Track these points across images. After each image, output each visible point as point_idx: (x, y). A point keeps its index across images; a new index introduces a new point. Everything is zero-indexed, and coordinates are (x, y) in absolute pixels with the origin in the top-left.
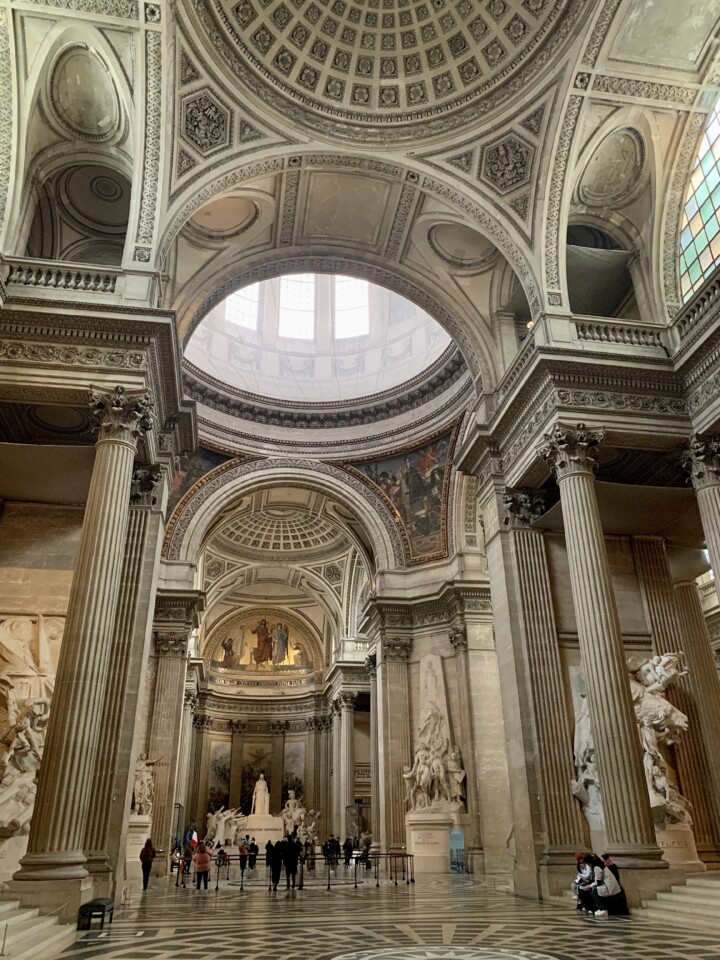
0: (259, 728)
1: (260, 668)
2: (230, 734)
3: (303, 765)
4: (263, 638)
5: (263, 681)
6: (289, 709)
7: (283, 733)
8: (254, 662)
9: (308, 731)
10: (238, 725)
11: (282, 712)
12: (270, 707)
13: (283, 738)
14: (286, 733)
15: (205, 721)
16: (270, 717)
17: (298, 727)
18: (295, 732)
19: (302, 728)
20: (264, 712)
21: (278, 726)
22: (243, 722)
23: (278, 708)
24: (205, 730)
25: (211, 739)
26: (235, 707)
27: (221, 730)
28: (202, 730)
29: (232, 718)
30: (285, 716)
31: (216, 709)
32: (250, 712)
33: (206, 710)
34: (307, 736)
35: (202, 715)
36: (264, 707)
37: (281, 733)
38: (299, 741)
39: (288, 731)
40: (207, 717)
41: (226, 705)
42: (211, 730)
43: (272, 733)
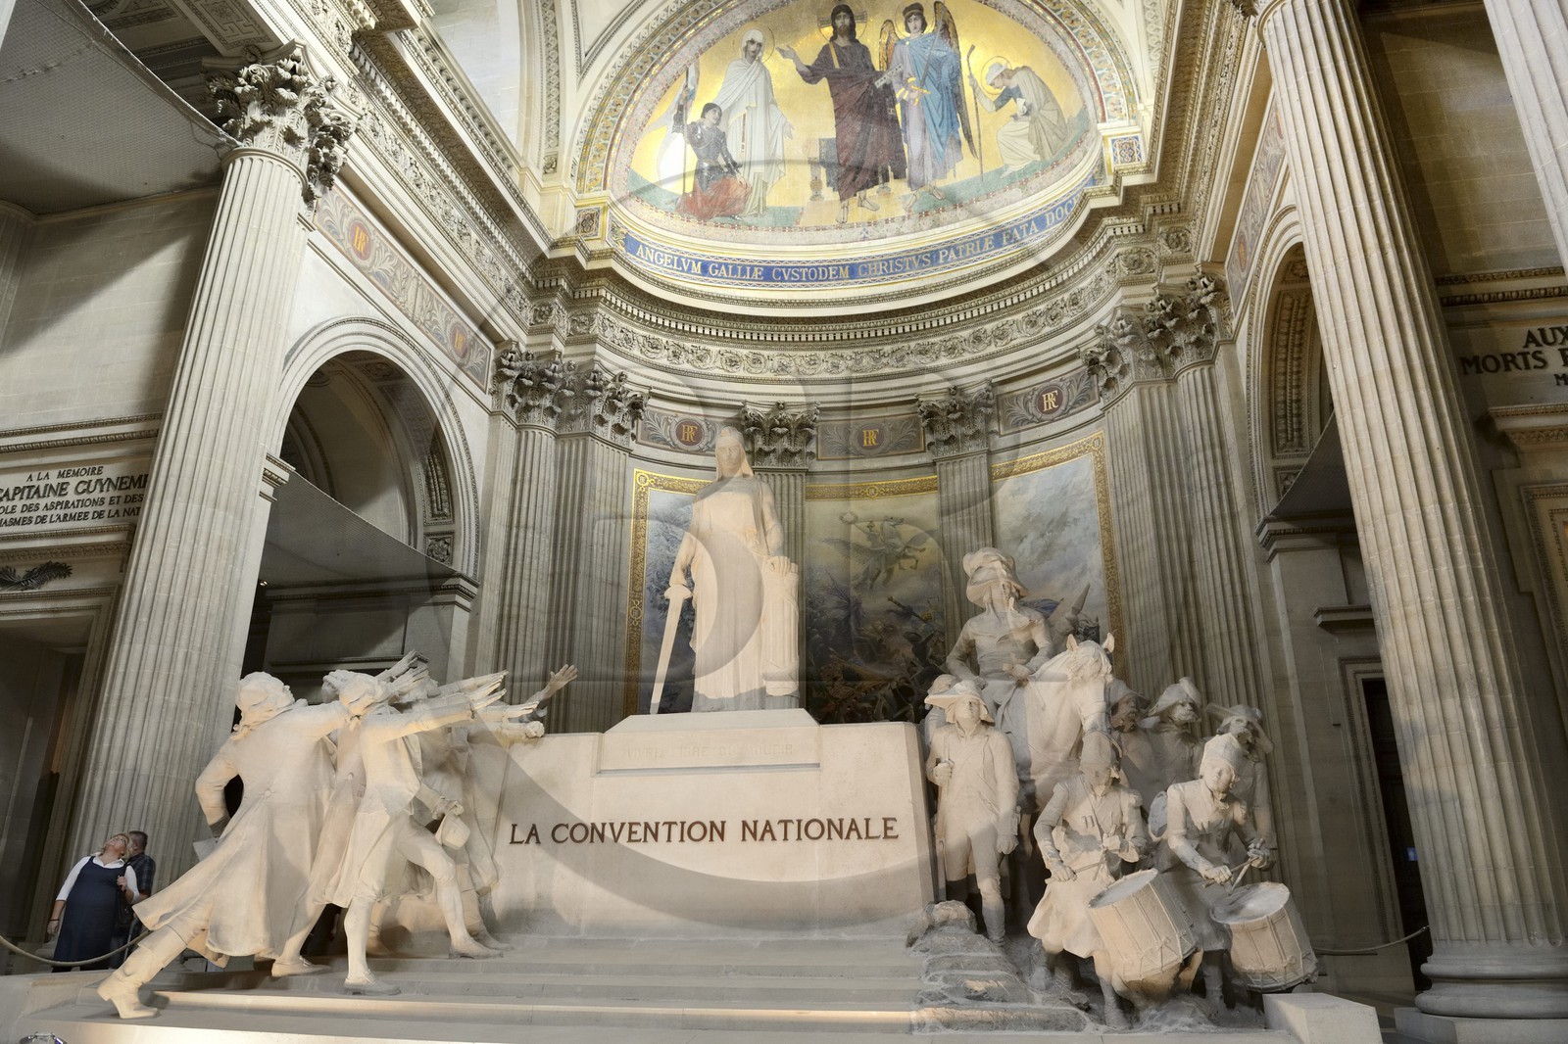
0: (871, 439)
1: (858, 214)
3: (1095, 558)
4: (857, 92)
5: (872, 260)
6: (1000, 335)
7: (984, 436)
8: (830, 194)
9: (1101, 395)
10: (775, 426)
11: (967, 356)
12: (913, 344)
13: (984, 461)
14: (998, 433)
15: (595, 388)
16: (920, 385)
17: (1050, 400)
18: (1041, 422)
19: (1076, 393)
20: (887, 370)
21: (955, 412)
22: (794, 415)
23: (949, 344)
24: (600, 431)
25: (640, 474)
26: (756, 361)
27: (696, 448)
28: (580, 426)
29: (745, 402)
30: (983, 366)
31: (664, 362)
32: (827, 376)
33: (599, 348)
34: (1102, 416)
35: (581, 366)
36: (887, 348)
37: (973, 437)
38: (1065, 455)
39: (1006, 427)
40: (610, 378)
41: (714, 349)
42: (634, 437)
43: (932, 447)
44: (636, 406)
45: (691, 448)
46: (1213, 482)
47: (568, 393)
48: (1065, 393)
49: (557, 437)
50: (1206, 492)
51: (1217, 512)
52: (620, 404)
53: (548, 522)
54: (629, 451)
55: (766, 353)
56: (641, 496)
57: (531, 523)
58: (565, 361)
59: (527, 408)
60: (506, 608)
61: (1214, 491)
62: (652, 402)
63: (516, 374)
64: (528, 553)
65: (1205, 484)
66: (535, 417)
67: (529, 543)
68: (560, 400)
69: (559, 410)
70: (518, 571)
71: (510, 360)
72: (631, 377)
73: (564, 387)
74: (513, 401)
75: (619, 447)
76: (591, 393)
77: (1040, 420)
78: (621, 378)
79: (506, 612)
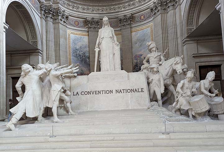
2: (86, 30)
6: (134, 4)
7: (130, 24)
9: (153, 16)
10: (92, 22)
11: (127, 9)
12: (117, 6)
13: (130, 29)
14: (132, 24)
15: (59, 13)
16: (118, 14)
17: (143, 17)
18: (141, 22)
19: (147, 16)
20: (112, 11)
21: (125, 20)
22: (96, 20)
23: (124, 6)
24: (61, 22)
25: (69, 31)
26: (88, 9)
27: (78, 26)
28: (57, 21)
29: (87, 17)
30: (130, 11)
31: (71, 8)
32: (101, 12)
33: (59, 5)
34: (153, 20)
35: (56, 8)
36: (112, 7)
37: (128, 25)
38: (145, 28)
39: (134, 23)
40: (62, 11)
41: (80, 6)
42: (67, 24)
43: (121, 27)
44: (67, 17)
45: (77, 26)
46: (174, 32)
47: (54, 14)
48: (145, 16)
49: (53, 23)
50: (172, 34)
51: (174, 38)
52: (64, 17)
53: (53, 40)
54: (66, 26)
55: (90, 7)
56: (69, 35)
57: (50, 40)
58: (53, 7)
59: (47, 17)
60: (48, 56)
61: (174, 34)
62: (70, 17)
63: (44, 9)
64: (50, 46)
65: (172, 32)
66: (49, 19)
67: (50, 44)
68: (53, 15)
69: (53, 18)
70: (49, 49)
71: (43, 6)
72: (66, 11)
73: (53, 13)
74: (44, 15)
75: (65, 26)
76: (59, 14)
77: (140, 21)
78: (64, 11)
79: (48, 57)
